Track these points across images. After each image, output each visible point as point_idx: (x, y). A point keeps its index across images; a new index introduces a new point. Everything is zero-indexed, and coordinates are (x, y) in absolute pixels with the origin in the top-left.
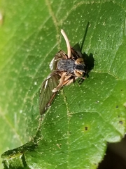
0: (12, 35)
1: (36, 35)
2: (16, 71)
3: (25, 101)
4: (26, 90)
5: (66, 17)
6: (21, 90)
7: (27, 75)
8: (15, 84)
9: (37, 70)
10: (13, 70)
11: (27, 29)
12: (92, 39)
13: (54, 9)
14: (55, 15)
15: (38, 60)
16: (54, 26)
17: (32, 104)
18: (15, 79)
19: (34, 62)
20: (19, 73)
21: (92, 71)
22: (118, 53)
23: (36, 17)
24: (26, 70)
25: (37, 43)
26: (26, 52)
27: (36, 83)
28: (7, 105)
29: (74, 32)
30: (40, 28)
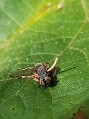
0: (52, 22)
1: (58, 38)
2: (32, 41)
3: (16, 59)
4: (22, 56)
5: (75, 49)
6: (21, 52)
7: (31, 50)
8: (24, 45)
9: (36, 54)
10: (32, 38)
11: (60, 29)
12: (66, 76)
13: (78, 38)
14: (74, 40)
15: (42, 50)
16: (68, 45)
17: (16, 65)
18: (27, 43)
19: (40, 48)
20: (31, 43)
21: (49, 88)
22: (65, 96)
23: (69, 29)
24: (34, 47)
25: (52, 42)
26: (45, 39)
27: (27, 59)
28: (11, 49)
29: (67, 61)
30: (63, 37)
